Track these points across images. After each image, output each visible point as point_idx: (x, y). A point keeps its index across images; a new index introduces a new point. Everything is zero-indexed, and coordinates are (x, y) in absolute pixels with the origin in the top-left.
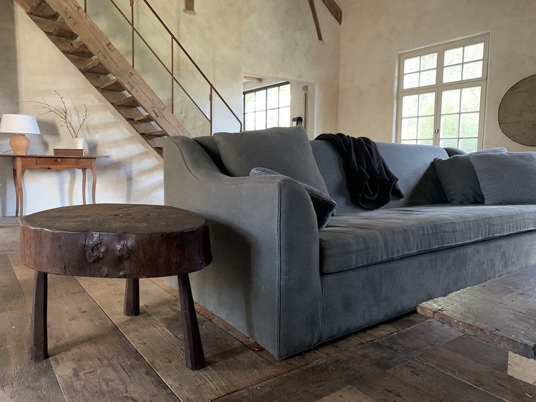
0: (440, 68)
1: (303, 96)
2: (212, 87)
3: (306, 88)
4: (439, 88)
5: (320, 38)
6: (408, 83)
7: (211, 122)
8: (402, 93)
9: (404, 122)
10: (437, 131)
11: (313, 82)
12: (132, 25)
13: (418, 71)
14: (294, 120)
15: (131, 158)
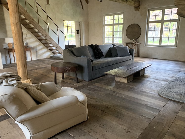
0: (114, 19)
1: (79, 25)
2: (58, 27)
3: (80, 22)
4: (113, 25)
5: (83, 9)
6: (106, 23)
7: (58, 36)
8: (105, 25)
9: (106, 33)
10: (113, 36)
11: (82, 21)
12: (38, 13)
13: (108, 19)
14: (76, 31)
15: (36, 46)
